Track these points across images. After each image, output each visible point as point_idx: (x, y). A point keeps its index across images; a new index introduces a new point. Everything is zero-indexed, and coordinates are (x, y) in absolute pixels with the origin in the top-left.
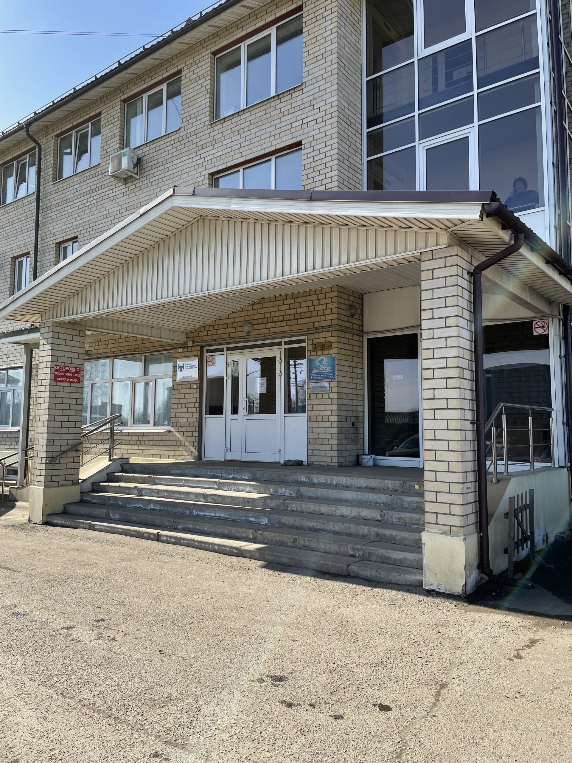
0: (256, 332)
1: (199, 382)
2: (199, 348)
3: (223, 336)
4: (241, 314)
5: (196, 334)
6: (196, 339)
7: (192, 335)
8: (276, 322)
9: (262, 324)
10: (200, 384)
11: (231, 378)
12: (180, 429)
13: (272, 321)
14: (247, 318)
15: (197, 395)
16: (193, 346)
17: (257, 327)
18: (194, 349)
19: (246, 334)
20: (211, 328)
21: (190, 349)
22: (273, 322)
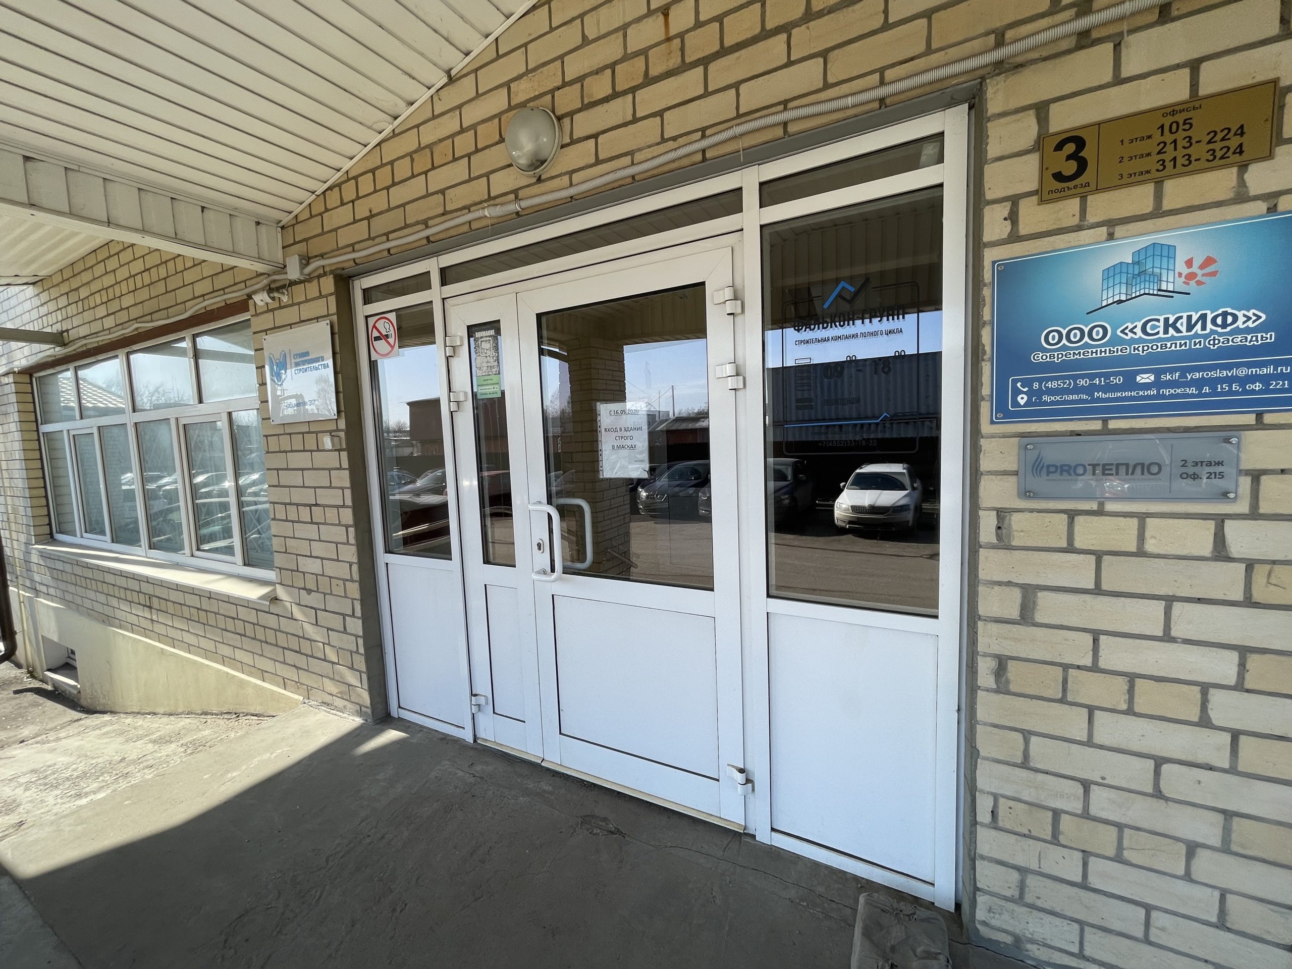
0: (583, 153)
1: (342, 424)
2: (328, 285)
3: (414, 213)
4: (491, 77)
5: (314, 227)
6: (315, 247)
7: (302, 232)
8: (705, 62)
9: (615, 95)
10: (348, 431)
11: (468, 406)
12: (306, 599)
13: (675, 61)
14: (523, 91)
15: (343, 478)
16: (308, 279)
17: (584, 124)
18: (312, 289)
19: (524, 180)
20: (366, 185)
21: (299, 292)
22: (685, 67)
